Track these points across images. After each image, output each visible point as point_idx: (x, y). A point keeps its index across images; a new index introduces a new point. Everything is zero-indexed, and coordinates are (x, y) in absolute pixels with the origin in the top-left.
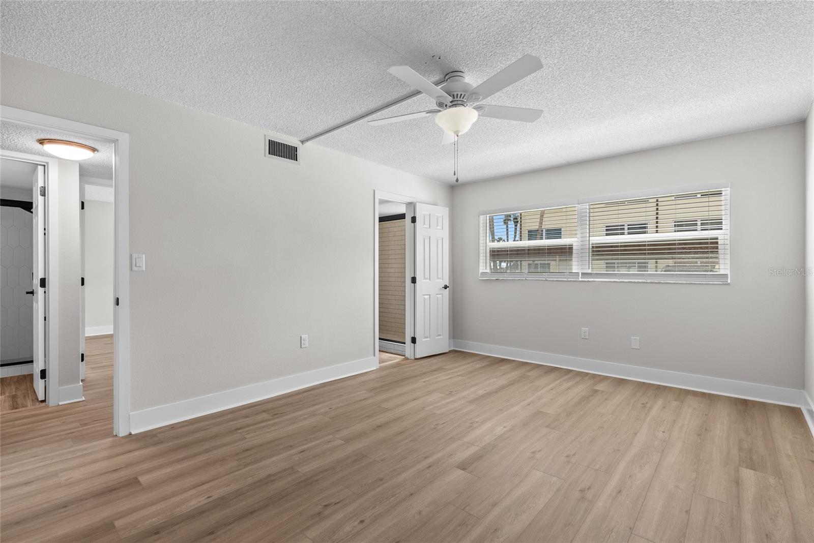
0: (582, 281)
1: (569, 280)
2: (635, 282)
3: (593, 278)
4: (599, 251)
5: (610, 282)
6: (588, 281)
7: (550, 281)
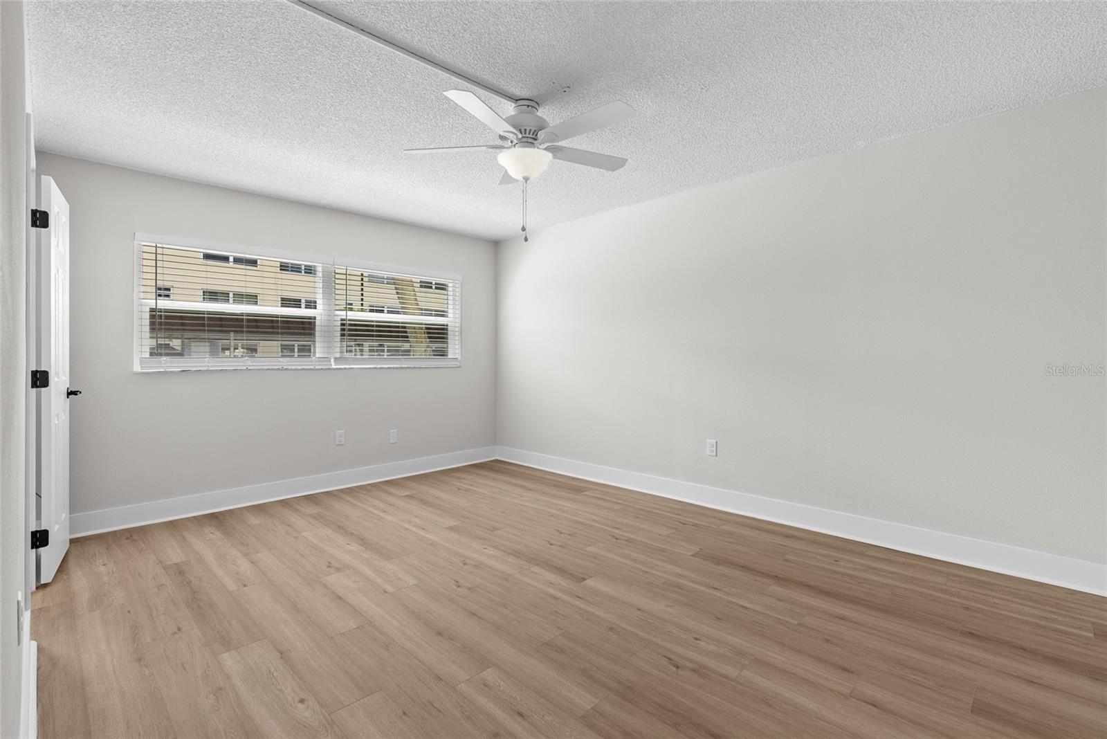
0: (337, 369)
1: (317, 367)
2: (393, 368)
3: (349, 364)
4: (355, 332)
5: (370, 368)
6: (345, 368)
7: (291, 370)
